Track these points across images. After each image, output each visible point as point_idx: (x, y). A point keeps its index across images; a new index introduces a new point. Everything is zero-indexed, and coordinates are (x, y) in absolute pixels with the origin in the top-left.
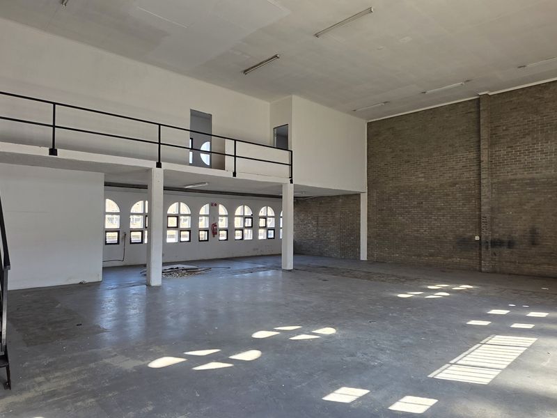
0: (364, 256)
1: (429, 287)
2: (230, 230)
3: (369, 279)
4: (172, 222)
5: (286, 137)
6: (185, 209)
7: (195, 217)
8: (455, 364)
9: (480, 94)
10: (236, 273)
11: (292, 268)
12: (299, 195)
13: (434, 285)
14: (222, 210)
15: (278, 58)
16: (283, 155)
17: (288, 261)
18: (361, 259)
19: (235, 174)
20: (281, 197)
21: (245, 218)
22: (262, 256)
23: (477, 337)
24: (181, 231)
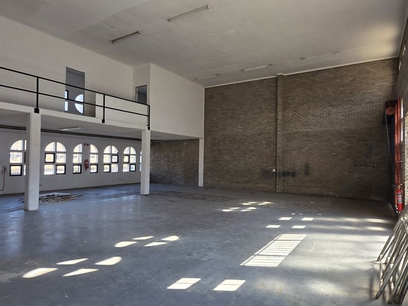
0: (201, 183)
1: (244, 204)
2: (100, 165)
3: (204, 200)
4: (50, 158)
5: (145, 95)
6: (61, 147)
7: (69, 154)
8: (258, 255)
9: (278, 74)
10: (104, 198)
11: (148, 193)
12: (154, 138)
13: (246, 203)
14: (93, 149)
15: (139, 33)
16: (142, 109)
17: (146, 188)
18: (199, 185)
19: (103, 121)
20: (141, 140)
21: (112, 155)
22: (126, 184)
23: (271, 236)
24: (57, 165)
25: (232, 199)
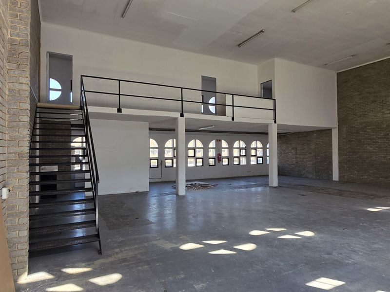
0: (336, 176)
2: (230, 158)
4: (191, 153)
5: (271, 89)
6: (199, 144)
7: (206, 149)
10: (235, 188)
11: (277, 186)
12: (281, 131)
14: (224, 144)
15: (263, 32)
16: (269, 103)
17: (274, 180)
18: (334, 179)
19: (233, 119)
20: (267, 134)
21: (241, 149)
22: (254, 176)
24: (197, 159)
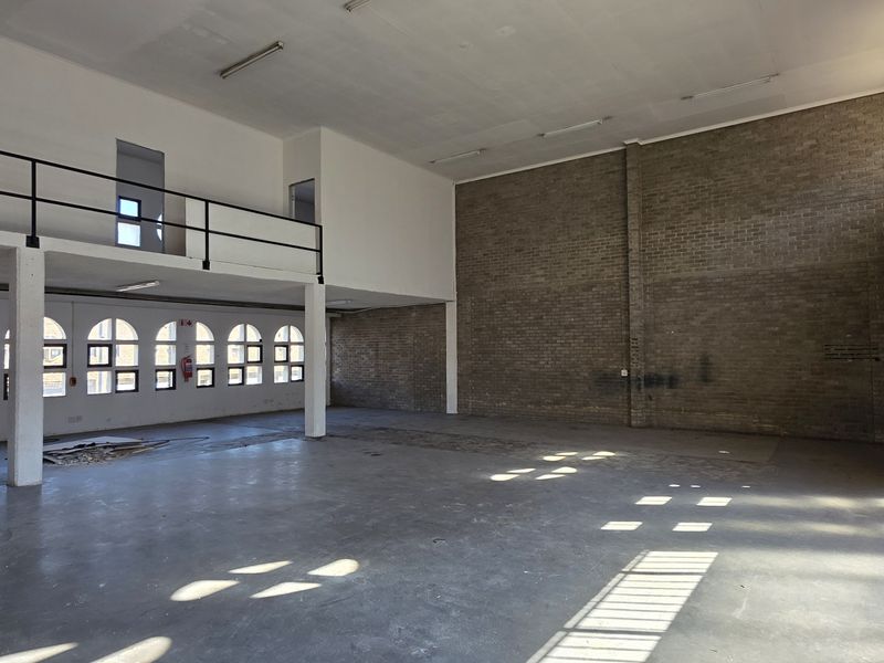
0: (452, 407)
1: (547, 458)
2: (219, 368)
3: (453, 448)
6: (125, 331)
7: (146, 344)
8: (575, 629)
9: (627, 142)
11: (324, 434)
12: (335, 304)
13: (553, 455)
14: (202, 332)
15: (281, 47)
16: (305, 234)
17: (317, 423)
18: (449, 411)
19: (206, 265)
20: (302, 308)
21: (247, 345)
22: (281, 412)
23: (615, 559)
24: (117, 372)
25: (523, 447)
